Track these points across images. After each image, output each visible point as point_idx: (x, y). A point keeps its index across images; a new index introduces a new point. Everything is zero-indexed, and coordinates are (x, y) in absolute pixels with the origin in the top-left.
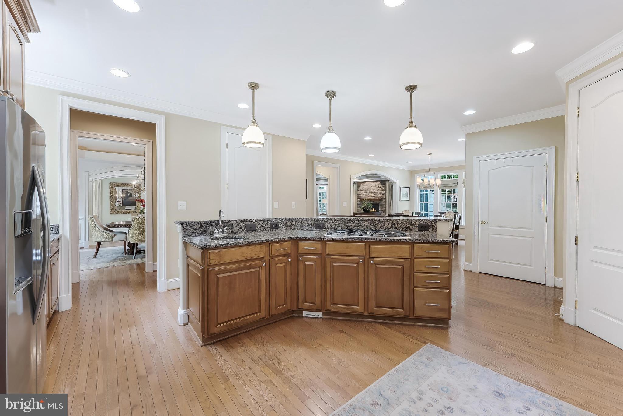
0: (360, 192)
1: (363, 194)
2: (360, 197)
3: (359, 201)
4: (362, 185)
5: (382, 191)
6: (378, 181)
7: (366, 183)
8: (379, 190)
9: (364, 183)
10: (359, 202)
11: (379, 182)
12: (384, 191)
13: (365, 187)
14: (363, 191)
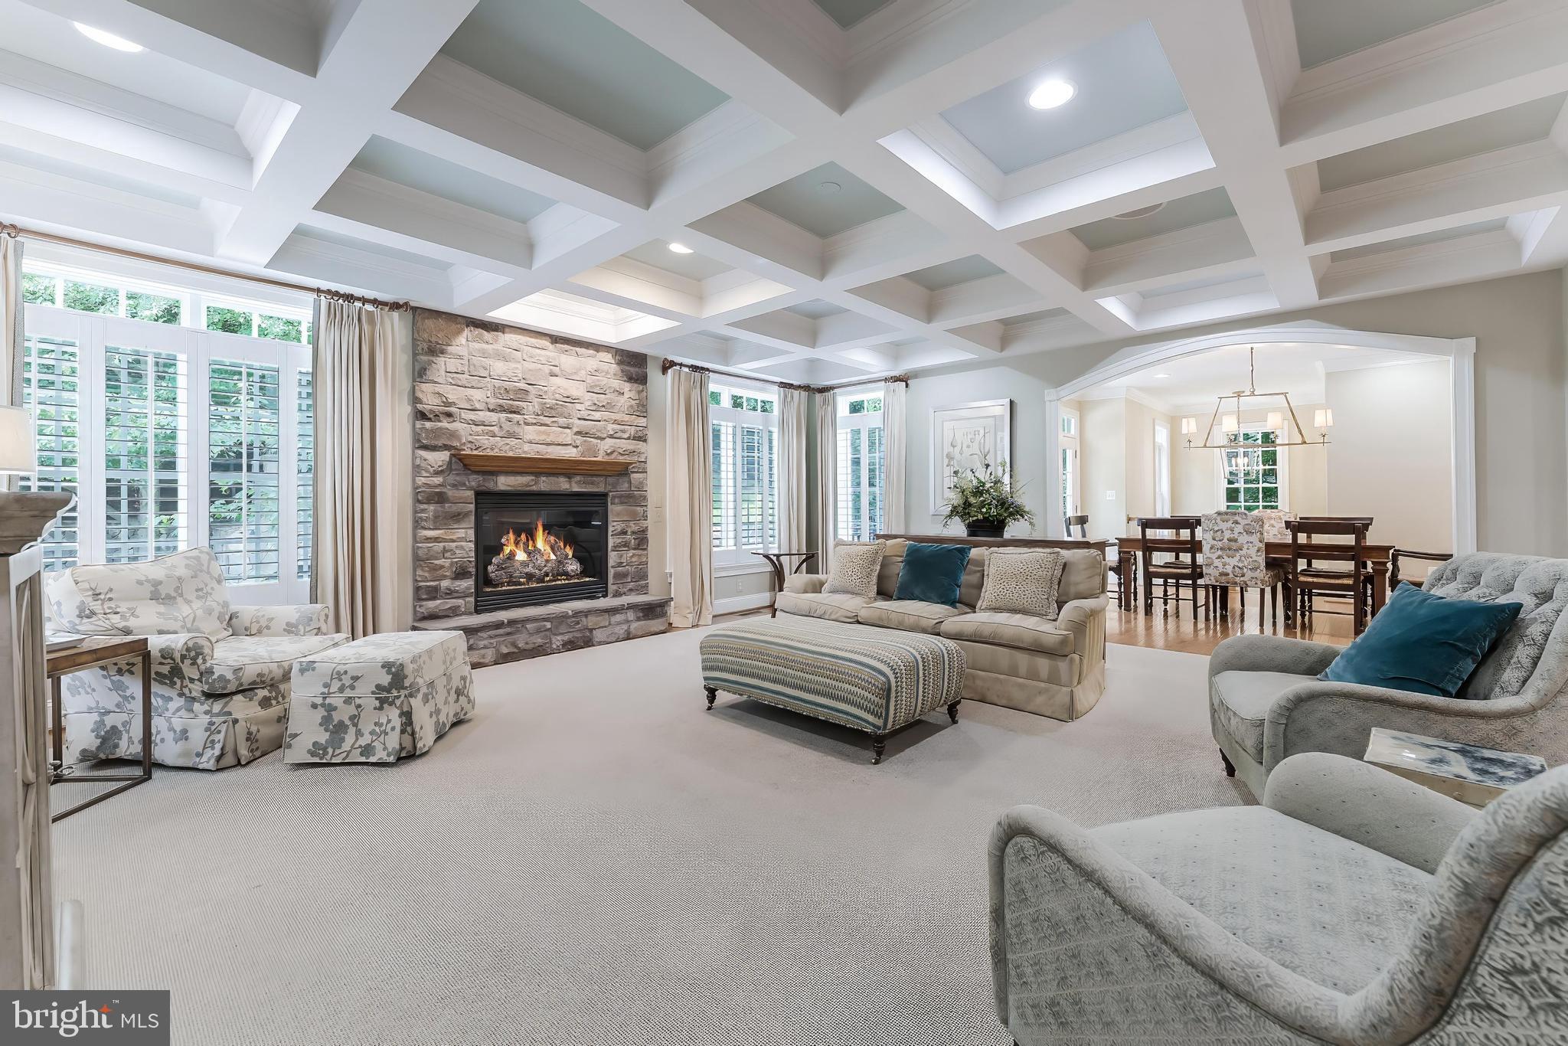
0: (453, 394)
1: (471, 416)
2: (453, 435)
3: (437, 473)
4: (464, 343)
5: (627, 418)
6: (607, 348)
7: (509, 338)
8: (608, 407)
9: (487, 335)
10: (438, 480)
11: (608, 357)
12: (642, 422)
13: (499, 367)
14: (477, 395)
